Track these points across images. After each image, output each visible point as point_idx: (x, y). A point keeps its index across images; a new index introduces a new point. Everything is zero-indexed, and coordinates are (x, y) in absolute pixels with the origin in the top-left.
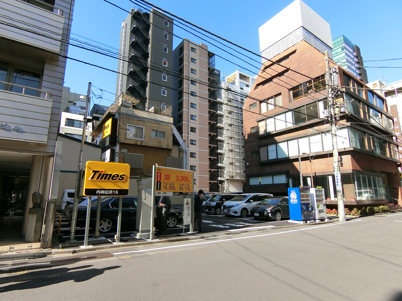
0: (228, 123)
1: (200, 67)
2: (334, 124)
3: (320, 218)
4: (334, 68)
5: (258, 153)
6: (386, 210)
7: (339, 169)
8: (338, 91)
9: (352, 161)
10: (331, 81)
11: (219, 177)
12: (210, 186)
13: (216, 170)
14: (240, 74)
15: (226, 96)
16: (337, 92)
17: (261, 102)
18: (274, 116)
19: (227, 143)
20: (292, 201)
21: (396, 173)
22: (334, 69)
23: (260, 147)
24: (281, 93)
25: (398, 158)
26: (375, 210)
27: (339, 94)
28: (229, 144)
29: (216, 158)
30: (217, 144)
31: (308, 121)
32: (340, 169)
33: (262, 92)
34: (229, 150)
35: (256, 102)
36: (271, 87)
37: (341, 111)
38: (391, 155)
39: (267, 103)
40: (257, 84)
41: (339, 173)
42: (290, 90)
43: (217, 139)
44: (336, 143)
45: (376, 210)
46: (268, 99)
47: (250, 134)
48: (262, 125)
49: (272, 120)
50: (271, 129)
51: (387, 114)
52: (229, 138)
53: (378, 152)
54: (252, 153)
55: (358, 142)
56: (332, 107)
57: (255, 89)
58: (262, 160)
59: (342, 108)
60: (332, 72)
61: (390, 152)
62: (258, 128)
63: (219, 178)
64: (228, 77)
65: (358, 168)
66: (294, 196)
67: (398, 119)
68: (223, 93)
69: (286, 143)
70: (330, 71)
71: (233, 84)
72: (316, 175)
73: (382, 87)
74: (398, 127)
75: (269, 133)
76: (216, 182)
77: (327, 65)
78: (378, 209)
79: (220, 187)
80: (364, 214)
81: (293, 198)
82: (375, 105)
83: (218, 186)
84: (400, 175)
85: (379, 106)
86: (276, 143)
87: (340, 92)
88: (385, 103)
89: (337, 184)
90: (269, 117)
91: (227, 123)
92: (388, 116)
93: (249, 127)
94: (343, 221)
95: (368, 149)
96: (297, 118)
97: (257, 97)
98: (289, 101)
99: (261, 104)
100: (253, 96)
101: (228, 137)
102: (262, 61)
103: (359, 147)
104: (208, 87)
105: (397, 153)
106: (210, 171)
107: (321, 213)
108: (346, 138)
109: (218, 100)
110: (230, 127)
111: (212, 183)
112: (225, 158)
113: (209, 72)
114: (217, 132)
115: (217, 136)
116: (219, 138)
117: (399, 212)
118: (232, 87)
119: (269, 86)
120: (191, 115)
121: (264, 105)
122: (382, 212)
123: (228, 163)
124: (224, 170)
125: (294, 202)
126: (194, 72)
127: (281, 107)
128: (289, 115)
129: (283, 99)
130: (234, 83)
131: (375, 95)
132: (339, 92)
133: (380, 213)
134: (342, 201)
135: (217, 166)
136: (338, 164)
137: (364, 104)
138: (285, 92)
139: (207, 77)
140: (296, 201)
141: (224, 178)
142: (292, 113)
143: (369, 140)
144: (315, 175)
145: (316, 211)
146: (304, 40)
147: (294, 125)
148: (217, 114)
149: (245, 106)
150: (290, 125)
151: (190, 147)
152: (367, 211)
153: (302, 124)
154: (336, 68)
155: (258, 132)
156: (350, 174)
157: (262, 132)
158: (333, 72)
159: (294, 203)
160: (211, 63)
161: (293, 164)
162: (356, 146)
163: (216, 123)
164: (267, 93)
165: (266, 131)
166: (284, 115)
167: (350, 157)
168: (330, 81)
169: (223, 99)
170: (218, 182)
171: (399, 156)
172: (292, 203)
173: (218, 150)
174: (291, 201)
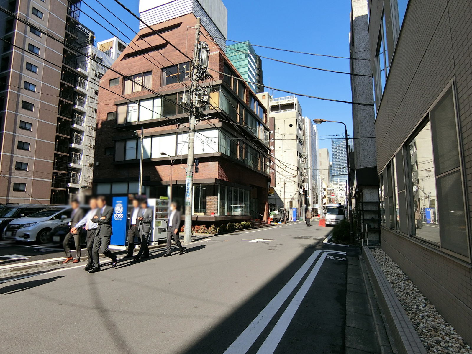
0: (94, 107)
1: (52, 10)
2: (194, 116)
3: (158, 239)
4: (205, 42)
5: (112, 149)
6: (248, 226)
7: (191, 175)
8: (203, 72)
9: (219, 170)
10: (199, 58)
11: (70, 182)
12: (53, 195)
13: (66, 172)
14: (119, 43)
15: (94, 68)
16: (202, 74)
17: (126, 78)
18: (140, 100)
19: (88, 136)
20: (117, 216)
21: (265, 188)
22: (204, 44)
23: (116, 141)
24: (152, 71)
25: (269, 173)
26: (235, 226)
27: (204, 76)
28: (91, 137)
29: (68, 155)
30: (72, 135)
31: (178, 114)
32: (193, 175)
33: (130, 65)
34: (91, 145)
35: (119, 78)
36: (142, 61)
37: (204, 100)
38: (262, 169)
39: (133, 81)
40: (126, 54)
41: (191, 179)
42: (163, 69)
43: (72, 127)
44: (193, 141)
45: (237, 226)
46: (135, 76)
47: (105, 121)
48: (122, 110)
49: (136, 105)
50: (133, 118)
51: (265, 125)
52: (92, 128)
53: (250, 163)
54: (106, 149)
55: (229, 148)
56: (194, 93)
57: (122, 60)
58: (117, 159)
59: (205, 96)
60: (201, 48)
61: (262, 165)
62: (116, 114)
63: (70, 185)
64: (101, 43)
65: (225, 178)
66: (119, 210)
67: (274, 132)
68: (89, 63)
69: (150, 139)
70: (199, 45)
71: (107, 54)
72: (178, 184)
73: (270, 99)
74: (273, 140)
75: (130, 123)
76: (65, 189)
77: (197, 37)
78: (239, 226)
79: (71, 197)
80: (223, 232)
81: (118, 213)
82: (255, 113)
83: (68, 196)
84: (269, 190)
85: (258, 114)
86: (137, 138)
87: (206, 75)
88: (266, 114)
89: (187, 195)
90: (131, 101)
91: (90, 107)
92: (266, 127)
93: (106, 111)
94: (188, 242)
95: (238, 158)
96: (167, 109)
97: (122, 71)
98: (161, 85)
99: (126, 81)
100: (117, 69)
101: (90, 127)
102: (140, 26)
103: (229, 154)
104: (63, 46)
105: (269, 167)
106: (53, 173)
107: (162, 233)
108: (208, 137)
109: (79, 70)
110: (95, 113)
111: (57, 191)
112: (82, 156)
113: (68, 24)
114: (73, 117)
115: (73, 123)
116: (75, 126)
117: (261, 228)
118: (105, 58)
119: (139, 60)
120: (25, 82)
121: (128, 83)
122: (243, 229)
123: (88, 165)
124: (79, 174)
125: (119, 218)
126: (39, 14)
127: (150, 90)
128: (158, 102)
129: (154, 80)
130: (109, 53)
131: (256, 102)
132: (204, 74)
133: (241, 229)
134: (189, 217)
135: (69, 166)
136: (191, 169)
137: (243, 107)
138: (157, 71)
139: (63, 31)
140: (121, 217)
141: (79, 185)
142: (162, 100)
143: (241, 148)
144: (176, 184)
145: (154, 230)
146: (194, 14)
147: (162, 117)
148: (75, 90)
149: (103, 80)
150: (158, 116)
151: (20, 133)
152: (227, 228)
153: (171, 117)
154: (207, 45)
155: (116, 119)
156: (213, 184)
157: (121, 120)
158: (203, 48)
159: (118, 220)
160: (74, 11)
161: (155, 168)
162: (225, 152)
163: (72, 103)
164: (135, 68)
165: (126, 119)
166: (151, 101)
167: (218, 164)
168: (197, 58)
169: (88, 71)
170: (67, 189)
171: (270, 171)
172: (116, 219)
173: (72, 142)
174: (115, 216)
